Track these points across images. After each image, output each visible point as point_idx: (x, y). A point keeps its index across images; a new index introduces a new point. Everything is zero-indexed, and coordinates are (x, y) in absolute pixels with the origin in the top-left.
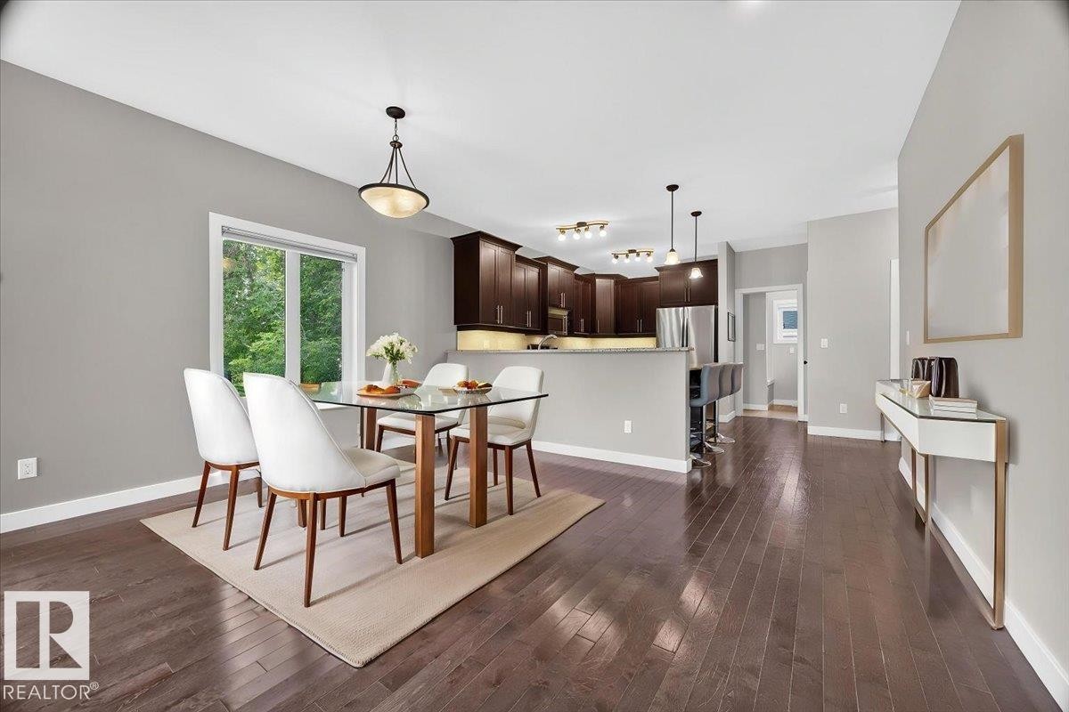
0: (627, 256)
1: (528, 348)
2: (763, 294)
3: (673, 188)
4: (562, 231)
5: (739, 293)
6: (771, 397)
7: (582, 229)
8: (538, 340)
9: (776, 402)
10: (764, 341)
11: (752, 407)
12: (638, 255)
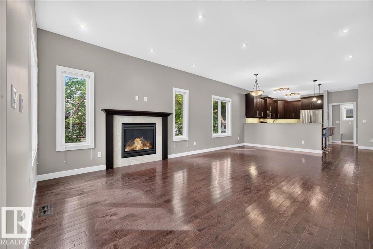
0: (291, 95)
1: (260, 122)
2: (339, 105)
3: (315, 81)
4: (275, 90)
5: (330, 105)
6: (341, 139)
7: (282, 90)
8: (262, 120)
9: (343, 141)
10: (339, 120)
11: (334, 141)
12: (295, 94)
